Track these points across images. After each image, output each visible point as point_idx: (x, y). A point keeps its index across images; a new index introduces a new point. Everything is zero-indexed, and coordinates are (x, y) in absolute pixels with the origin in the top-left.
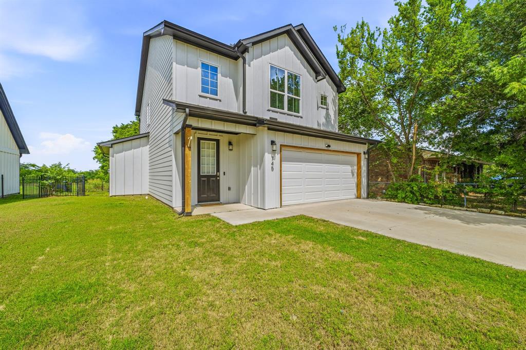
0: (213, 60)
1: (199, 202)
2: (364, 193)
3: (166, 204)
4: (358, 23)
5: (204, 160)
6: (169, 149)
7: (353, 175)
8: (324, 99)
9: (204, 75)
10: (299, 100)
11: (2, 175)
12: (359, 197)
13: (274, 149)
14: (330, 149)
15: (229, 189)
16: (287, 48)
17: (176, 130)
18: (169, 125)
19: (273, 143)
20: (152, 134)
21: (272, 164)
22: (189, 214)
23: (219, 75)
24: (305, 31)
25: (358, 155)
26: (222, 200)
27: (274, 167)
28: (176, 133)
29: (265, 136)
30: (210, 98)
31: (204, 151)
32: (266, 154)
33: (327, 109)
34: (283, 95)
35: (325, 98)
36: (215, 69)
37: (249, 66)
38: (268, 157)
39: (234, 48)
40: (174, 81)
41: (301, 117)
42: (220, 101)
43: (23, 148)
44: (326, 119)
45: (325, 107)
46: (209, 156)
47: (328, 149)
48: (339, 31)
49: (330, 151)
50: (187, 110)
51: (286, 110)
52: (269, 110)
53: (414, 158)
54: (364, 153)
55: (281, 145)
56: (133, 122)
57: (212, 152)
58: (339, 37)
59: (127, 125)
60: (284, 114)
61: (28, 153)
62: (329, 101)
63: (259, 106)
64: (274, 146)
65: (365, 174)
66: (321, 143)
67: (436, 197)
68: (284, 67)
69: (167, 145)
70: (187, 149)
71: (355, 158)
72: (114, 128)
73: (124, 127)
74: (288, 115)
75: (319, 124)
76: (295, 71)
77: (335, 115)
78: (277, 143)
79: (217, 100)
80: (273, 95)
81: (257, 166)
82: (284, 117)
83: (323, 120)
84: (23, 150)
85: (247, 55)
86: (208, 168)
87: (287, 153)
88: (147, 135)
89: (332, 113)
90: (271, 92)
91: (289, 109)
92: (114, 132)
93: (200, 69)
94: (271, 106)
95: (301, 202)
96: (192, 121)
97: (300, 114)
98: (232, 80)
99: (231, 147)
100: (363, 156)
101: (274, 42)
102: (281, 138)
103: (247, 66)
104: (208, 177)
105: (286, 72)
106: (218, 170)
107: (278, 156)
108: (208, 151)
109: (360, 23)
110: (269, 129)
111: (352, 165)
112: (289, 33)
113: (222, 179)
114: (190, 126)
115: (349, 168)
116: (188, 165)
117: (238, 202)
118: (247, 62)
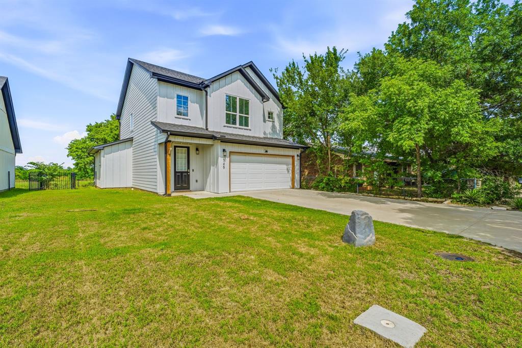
0: (184, 92)
1: (175, 190)
2: (297, 185)
3: (151, 192)
4: (290, 63)
5: (179, 161)
6: (154, 154)
7: (288, 172)
8: (270, 115)
9: (179, 103)
10: (248, 117)
11: (9, 172)
12: (293, 187)
13: (225, 154)
14: (268, 153)
15: (197, 181)
16: (239, 81)
17: (159, 142)
18: (154, 137)
19: (224, 150)
20: (136, 139)
21: (224, 164)
22: (169, 195)
23: (189, 102)
24: (254, 66)
25: (293, 157)
26: (191, 189)
27: (225, 166)
28: (160, 144)
29: (219, 147)
30: (183, 119)
31: (179, 155)
32: (220, 158)
33: (274, 122)
34: (236, 115)
35: (272, 113)
36: (186, 98)
37: (210, 96)
38: (221, 160)
39: (199, 84)
40: (158, 108)
41: (250, 130)
42: (190, 120)
43: (18, 148)
44: (272, 130)
45: (271, 120)
46: (182, 153)
47: (266, 154)
48: (273, 72)
49: (268, 155)
50: (169, 133)
51: (238, 125)
52: (225, 126)
53: (330, 159)
54: (298, 156)
55: (230, 152)
56: (108, 121)
57: (185, 155)
58: (274, 75)
59: (101, 124)
60: (237, 128)
61: (22, 153)
62: (275, 116)
63: (217, 124)
64: (225, 153)
65: (298, 171)
66: (261, 150)
67: (340, 187)
68: (236, 95)
69: (152, 151)
70: (168, 155)
71: (290, 160)
72: (88, 126)
73: (98, 126)
74: (239, 128)
75: (265, 133)
76: (245, 97)
77: (280, 126)
78: (227, 150)
79: (187, 119)
80: (228, 116)
81: (214, 166)
82: (236, 131)
83: (269, 130)
84: (18, 150)
85: (208, 89)
86: (182, 167)
87: (234, 157)
88: (131, 140)
89: (277, 124)
90: (226, 113)
91: (241, 124)
92: (87, 131)
93: (176, 99)
94: (226, 123)
95: (245, 190)
96: (172, 138)
97: (249, 128)
98: (198, 105)
99: (198, 152)
100: (296, 158)
101: (229, 78)
102: (230, 148)
103: (208, 97)
104: (182, 173)
105: (238, 98)
106: (189, 168)
107: (228, 159)
108: (182, 155)
109: (291, 63)
110: (221, 142)
111: (287, 164)
112: (240, 71)
113: (191, 174)
114: (170, 141)
115: (285, 167)
116: (169, 165)
117: (203, 190)
118: (208, 94)
